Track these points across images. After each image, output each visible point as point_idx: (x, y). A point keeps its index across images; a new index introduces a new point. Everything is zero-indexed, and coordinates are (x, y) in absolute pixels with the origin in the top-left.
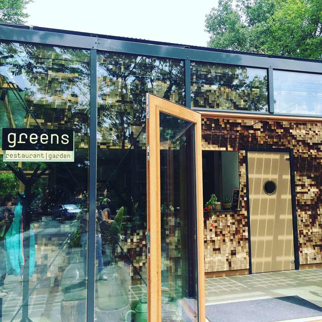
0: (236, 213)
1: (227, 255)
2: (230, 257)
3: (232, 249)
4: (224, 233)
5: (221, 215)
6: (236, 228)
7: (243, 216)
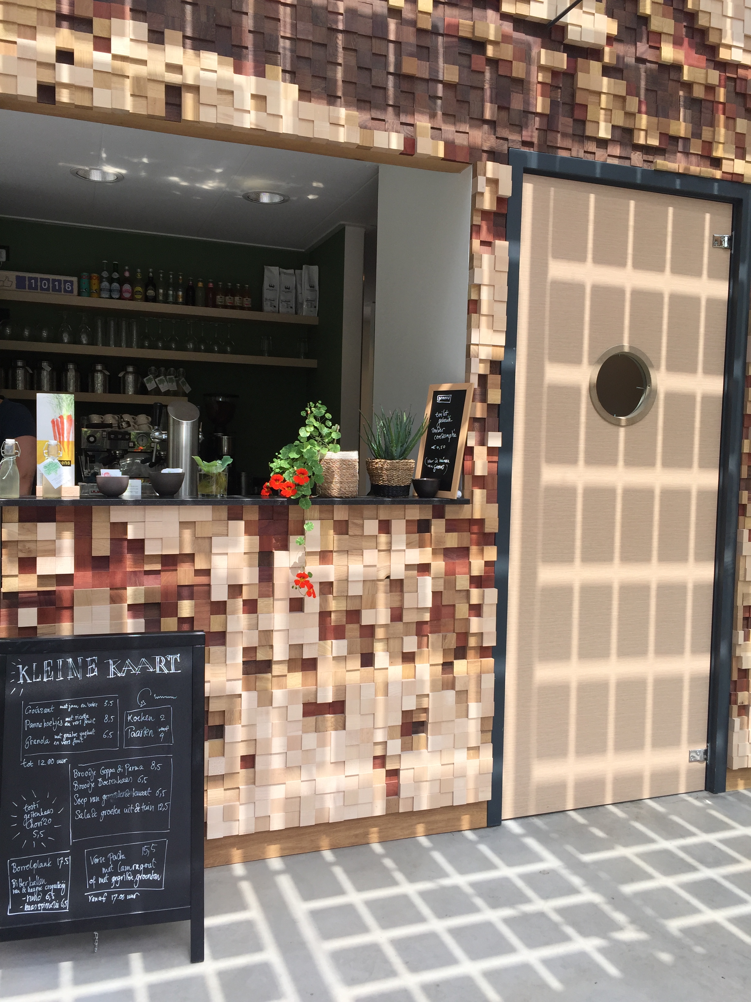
0: (439, 513)
1: (380, 736)
2: (395, 746)
3: (410, 704)
4: (367, 619)
5: (359, 522)
6: (436, 595)
7: (475, 529)
